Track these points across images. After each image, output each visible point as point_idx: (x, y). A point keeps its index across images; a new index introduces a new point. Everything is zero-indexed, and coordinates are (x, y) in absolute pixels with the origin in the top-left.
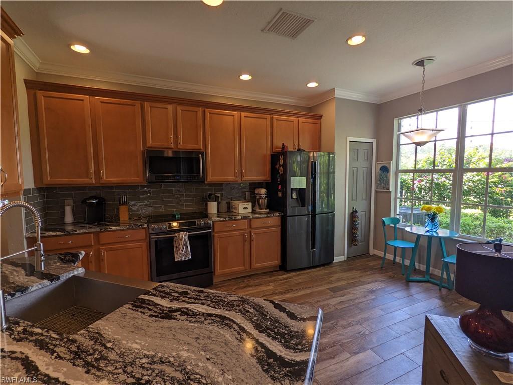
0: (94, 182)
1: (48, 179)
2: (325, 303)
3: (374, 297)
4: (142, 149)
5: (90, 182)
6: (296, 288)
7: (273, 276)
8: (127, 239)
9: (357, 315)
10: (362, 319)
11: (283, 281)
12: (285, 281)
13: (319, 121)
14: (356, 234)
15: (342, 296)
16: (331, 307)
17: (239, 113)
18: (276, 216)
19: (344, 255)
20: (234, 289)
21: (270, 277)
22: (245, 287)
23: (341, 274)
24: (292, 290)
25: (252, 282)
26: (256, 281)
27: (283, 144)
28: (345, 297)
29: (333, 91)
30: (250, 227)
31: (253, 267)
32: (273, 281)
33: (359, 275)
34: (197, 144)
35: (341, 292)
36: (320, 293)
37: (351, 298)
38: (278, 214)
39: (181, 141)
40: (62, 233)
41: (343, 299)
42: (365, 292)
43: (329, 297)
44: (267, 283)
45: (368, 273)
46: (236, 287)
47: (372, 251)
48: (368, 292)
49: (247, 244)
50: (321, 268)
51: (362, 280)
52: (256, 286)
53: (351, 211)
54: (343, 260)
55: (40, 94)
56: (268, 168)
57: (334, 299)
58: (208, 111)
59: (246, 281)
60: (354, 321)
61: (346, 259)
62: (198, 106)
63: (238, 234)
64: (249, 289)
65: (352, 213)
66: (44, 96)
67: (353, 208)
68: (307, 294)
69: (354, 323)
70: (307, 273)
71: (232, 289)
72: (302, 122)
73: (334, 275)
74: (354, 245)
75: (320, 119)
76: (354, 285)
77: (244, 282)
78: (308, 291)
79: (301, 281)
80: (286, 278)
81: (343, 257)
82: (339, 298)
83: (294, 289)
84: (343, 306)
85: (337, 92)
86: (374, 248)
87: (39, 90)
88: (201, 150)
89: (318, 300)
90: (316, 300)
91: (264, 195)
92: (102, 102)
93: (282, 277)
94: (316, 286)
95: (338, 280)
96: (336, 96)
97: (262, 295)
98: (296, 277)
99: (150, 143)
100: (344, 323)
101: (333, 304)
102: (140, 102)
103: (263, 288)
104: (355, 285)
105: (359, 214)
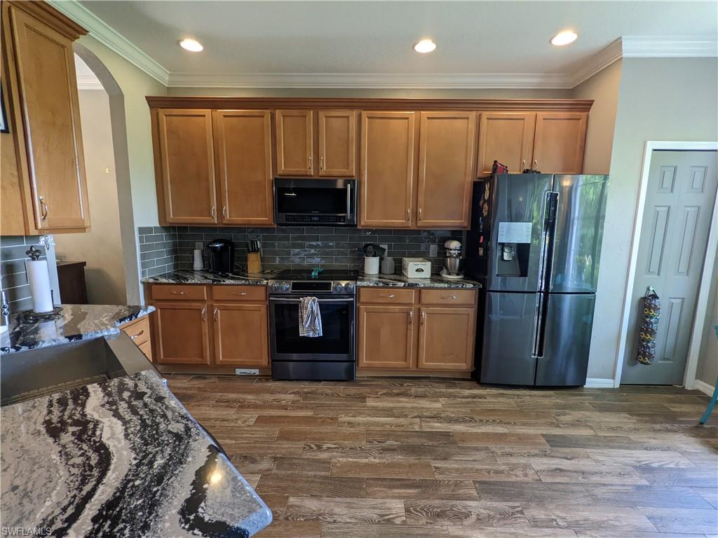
0: (216, 222)
1: (171, 217)
2: (523, 461)
3: (644, 482)
4: (271, 178)
5: (213, 221)
6: (481, 418)
7: (454, 386)
8: (242, 298)
9: (581, 508)
10: (586, 520)
11: (466, 400)
12: (470, 400)
13: (585, 113)
14: (648, 342)
15: (567, 459)
16: (530, 472)
17: (418, 112)
18: (468, 289)
19: (613, 377)
20: (380, 393)
21: (449, 387)
22: (398, 395)
23: (588, 414)
24: (472, 420)
25: (413, 390)
26: (420, 390)
27: (495, 162)
28: (573, 461)
29: (617, 44)
30: (419, 303)
31: (420, 366)
32: (449, 396)
33: (632, 426)
34: (348, 169)
35: (567, 450)
36: (522, 439)
37: (584, 469)
38: (472, 286)
39: (323, 165)
40: (173, 282)
41: (565, 464)
42: (626, 465)
43: (536, 451)
44: (436, 397)
45: (658, 426)
46: (385, 391)
47: (691, 382)
48: (634, 467)
49: (412, 327)
50: (551, 392)
51: (633, 437)
52: (416, 397)
53: (643, 295)
54: (612, 387)
55: (162, 112)
56: (466, 206)
57: (545, 460)
58: (365, 114)
59: (405, 385)
60: (563, 518)
61: (617, 386)
62: (351, 108)
63: (397, 311)
64: (402, 399)
65: (644, 299)
66: (166, 115)
67: (648, 289)
68: (496, 434)
69: (561, 523)
70: (518, 395)
71: (377, 393)
72: (544, 119)
73: (573, 412)
74: (642, 363)
75: (588, 110)
76: (608, 443)
77: (402, 385)
78: (500, 429)
79: (497, 407)
80: (474, 397)
81: (612, 381)
82: (556, 461)
83: (476, 418)
84: (558, 480)
85: (626, 46)
86: (697, 378)
87: (162, 108)
88: (353, 176)
89: (512, 451)
90: (508, 450)
91: (457, 252)
92: (225, 116)
93: (467, 392)
94: (524, 424)
95: (576, 424)
96: (625, 55)
97: (416, 414)
98: (492, 398)
99: (282, 168)
100: (540, 514)
101: (537, 468)
102: (269, 111)
103: (424, 403)
104: (611, 444)
105: (662, 303)
